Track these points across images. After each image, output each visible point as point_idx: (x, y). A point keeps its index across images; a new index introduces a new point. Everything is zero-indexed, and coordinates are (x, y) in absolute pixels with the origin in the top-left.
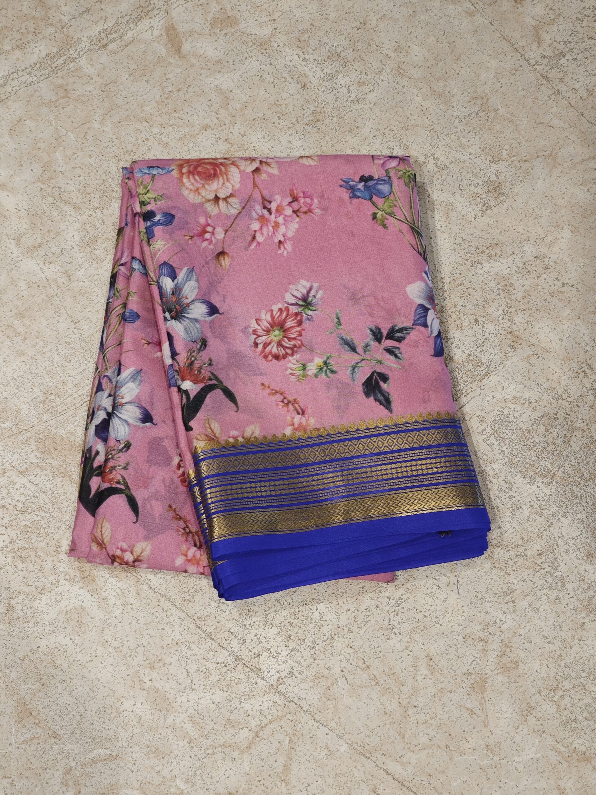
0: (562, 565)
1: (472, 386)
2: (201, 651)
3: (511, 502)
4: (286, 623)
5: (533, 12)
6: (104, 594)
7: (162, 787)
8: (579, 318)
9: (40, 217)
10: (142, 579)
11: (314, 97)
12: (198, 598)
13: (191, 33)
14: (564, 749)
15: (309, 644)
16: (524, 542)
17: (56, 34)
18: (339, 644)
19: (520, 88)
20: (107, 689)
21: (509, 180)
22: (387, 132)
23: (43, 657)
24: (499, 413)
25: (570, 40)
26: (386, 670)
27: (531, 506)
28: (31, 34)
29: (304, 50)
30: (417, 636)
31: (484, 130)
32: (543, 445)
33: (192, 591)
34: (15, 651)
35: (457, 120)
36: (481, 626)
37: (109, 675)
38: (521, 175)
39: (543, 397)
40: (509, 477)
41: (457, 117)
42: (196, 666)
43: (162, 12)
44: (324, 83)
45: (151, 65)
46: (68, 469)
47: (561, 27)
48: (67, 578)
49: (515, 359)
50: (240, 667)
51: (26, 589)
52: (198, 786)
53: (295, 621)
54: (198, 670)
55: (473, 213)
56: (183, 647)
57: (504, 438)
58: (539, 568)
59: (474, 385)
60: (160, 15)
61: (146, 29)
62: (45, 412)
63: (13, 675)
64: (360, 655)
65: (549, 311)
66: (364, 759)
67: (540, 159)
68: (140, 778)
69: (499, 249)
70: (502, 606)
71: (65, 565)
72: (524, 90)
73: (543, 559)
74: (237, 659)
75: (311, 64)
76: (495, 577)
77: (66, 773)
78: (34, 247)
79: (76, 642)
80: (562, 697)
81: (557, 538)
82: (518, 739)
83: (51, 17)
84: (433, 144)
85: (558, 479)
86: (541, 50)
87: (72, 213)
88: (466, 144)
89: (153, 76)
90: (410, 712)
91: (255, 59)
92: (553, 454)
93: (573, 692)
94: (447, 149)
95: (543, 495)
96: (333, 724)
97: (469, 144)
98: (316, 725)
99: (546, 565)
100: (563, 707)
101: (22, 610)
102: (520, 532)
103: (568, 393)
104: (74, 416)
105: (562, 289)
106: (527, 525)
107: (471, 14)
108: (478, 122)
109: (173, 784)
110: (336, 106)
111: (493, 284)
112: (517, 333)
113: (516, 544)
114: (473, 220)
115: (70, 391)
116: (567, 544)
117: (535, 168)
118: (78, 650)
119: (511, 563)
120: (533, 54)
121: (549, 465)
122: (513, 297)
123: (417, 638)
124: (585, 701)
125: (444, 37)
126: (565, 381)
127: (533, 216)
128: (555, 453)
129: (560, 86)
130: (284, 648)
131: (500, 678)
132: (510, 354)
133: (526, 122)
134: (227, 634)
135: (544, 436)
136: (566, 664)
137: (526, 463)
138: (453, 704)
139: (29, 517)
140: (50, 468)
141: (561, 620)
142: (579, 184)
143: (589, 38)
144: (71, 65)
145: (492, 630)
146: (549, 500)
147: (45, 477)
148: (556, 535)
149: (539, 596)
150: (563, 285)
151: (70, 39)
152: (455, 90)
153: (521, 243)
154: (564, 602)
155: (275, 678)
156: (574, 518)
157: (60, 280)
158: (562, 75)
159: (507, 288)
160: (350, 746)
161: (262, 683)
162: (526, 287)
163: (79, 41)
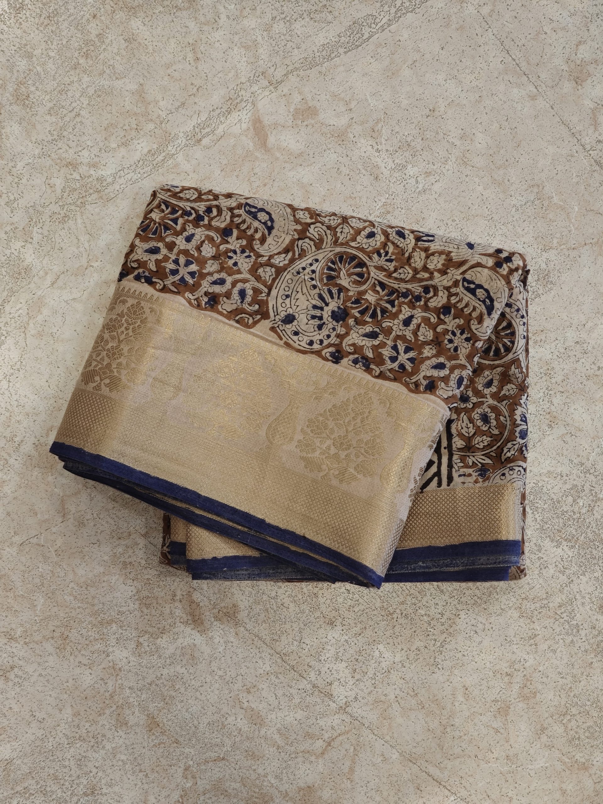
0: (578, 615)
2: (286, 680)
3: (539, 563)
4: (353, 659)
5: (593, 94)
6: (211, 634)
7: (257, 781)
10: (240, 622)
11: (385, 188)
12: (283, 638)
13: (276, 125)
14: (568, 760)
15: (371, 676)
16: (549, 595)
17: (156, 130)
18: (394, 676)
19: (574, 175)
20: (214, 708)
21: (558, 268)
22: (450, 222)
23: (165, 683)
24: (534, 485)
26: (431, 697)
27: (556, 566)
28: (133, 131)
29: (377, 140)
30: (456, 671)
31: (538, 218)
32: (570, 513)
33: (279, 632)
34: (144, 678)
35: (514, 209)
36: (508, 664)
37: (216, 697)
38: (569, 263)
39: (573, 472)
40: (539, 541)
41: (514, 206)
42: (282, 692)
43: (249, 105)
44: (395, 175)
45: (241, 160)
48: (182, 621)
49: (550, 438)
50: (316, 693)
51: (150, 630)
52: (284, 781)
53: (360, 658)
54: (284, 695)
56: (272, 676)
57: (537, 507)
58: (558, 617)
60: (248, 107)
61: (235, 122)
63: (144, 696)
64: (410, 685)
65: (584, 394)
66: (411, 764)
67: (587, 247)
68: (241, 774)
69: (544, 336)
70: (526, 648)
71: (180, 611)
72: (577, 176)
73: (563, 610)
74: (314, 686)
75: (384, 154)
76: (522, 625)
77: (186, 770)
79: (190, 671)
80: (570, 721)
81: (575, 593)
82: (532, 752)
83: (150, 112)
84: (491, 233)
85: (581, 542)
86: (597, 133)
88: (521, 233)
89: (242, 171)
90: (448, 730)
91: (332, 151)
92: (578, 522)
93: (578, 716)
94: (503, 239)
95: (567, 557)
96: (388, 738)
97: (523, 233)
98: (375, 737)
99: (565, 615)
100: (570, 728)
101: (148, 646)
102: (545, 588)
103: (595, 468)
105: (598, 373)
106: (552, 582)
107: (533, 98)
108: (533, 211)
109: (266, 779)
110: (404, 197)
111: (536, 369)
112: (555, 413)
113: (541, 598)
116: (584, 597)
117: (582, 256)
118: (192, 677)
119: (536, 613)
120: (589, 139)
121: (574, 531)
122: (553, 381)
123: (456, 672)
124: (588, 724)
125: (507, 123)
126: (593, 457)
127: (577, 304)
128: (580, 520)
130: (350, 679)
131: (521, 705)
132: (548, 433)
133: (577, 209)
134: (306, 667)
135: (572, 505)
136: (575, 695)
137: (555, 529)
138: (482, 724)
139: (150, 572)
141: (573, 660)
144: (170, 162)
145: (516, 667)
146: (571, 561)
148: (575, 590)
149: (557, 640)
150: (599, 369)
151: (168, 135)
152: (514, 178)
153: (564, 330)
154: (577, 645)
155: (344, 701)
156: (591, 576)
159: (549, 372)
160: (401, 754)
161: (333, 705)
162: (565, 371)
163: (176, 136)
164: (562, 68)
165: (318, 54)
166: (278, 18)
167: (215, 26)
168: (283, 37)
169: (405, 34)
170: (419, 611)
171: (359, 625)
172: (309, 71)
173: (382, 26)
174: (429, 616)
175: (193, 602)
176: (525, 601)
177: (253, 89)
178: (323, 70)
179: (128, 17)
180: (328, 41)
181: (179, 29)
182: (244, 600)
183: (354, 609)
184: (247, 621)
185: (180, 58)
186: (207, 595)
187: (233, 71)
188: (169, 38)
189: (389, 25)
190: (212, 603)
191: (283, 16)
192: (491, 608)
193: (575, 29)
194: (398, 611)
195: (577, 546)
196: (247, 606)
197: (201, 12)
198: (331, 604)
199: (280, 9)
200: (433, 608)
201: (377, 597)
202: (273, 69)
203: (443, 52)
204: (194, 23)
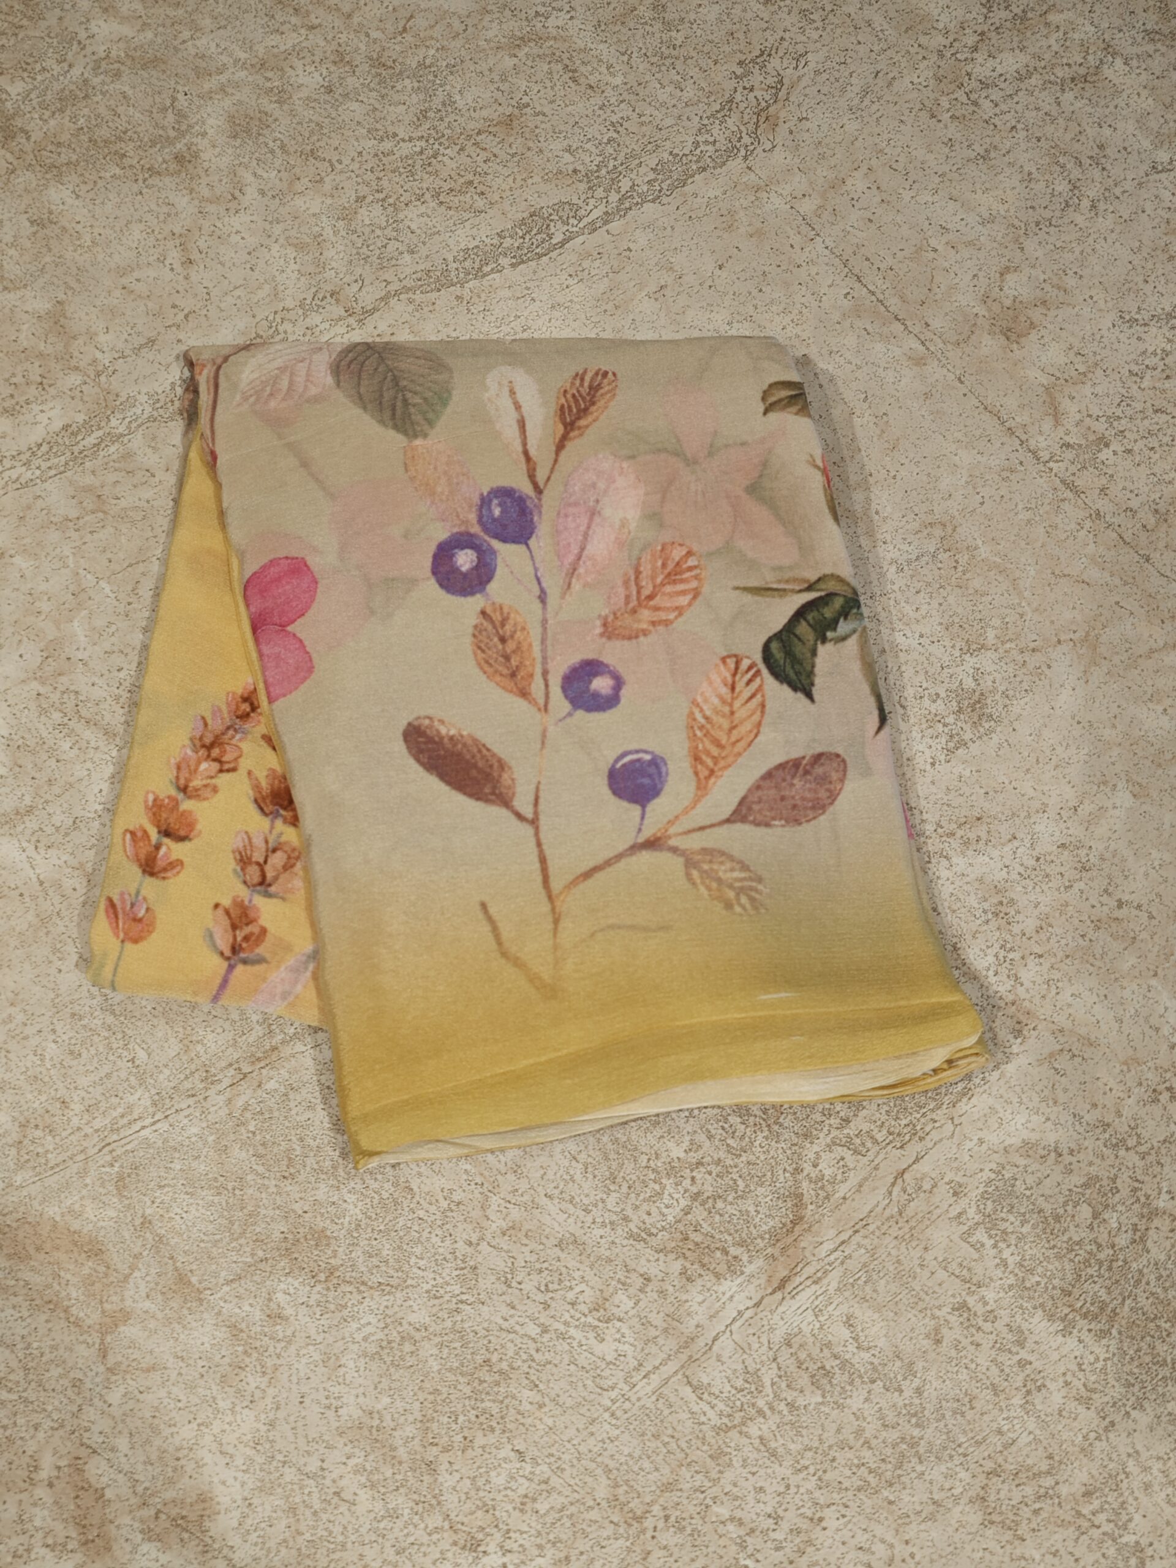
0: (1137, 1517)
1: (934, 1116)
3: (1022, 1376)
5: (1044, 359)
8: (1156, 975)
9: (33, 752)
10: (216, 1546)
16: (1055, 1464)
17: (84, 388)
19: (1020, 506)
21: (1002, 688)
24: (993, 1176)
25: (1119, 413)
27: (1067, 1384)
28: (34, 387)
31: (949, 588)
32: (1088, 1248)
35: (893, 569)
38: (1026, 678)
39: (1086, 1143)
40: (1018, 1318)
41: (893, 561)
46: (64, 1294)
47: (1099, 390)
48: (50, 1541)
49: (1023, 1060)
55: (928, 752)
57: (1004, 1232)
58: (1086, 1524)
59: (939, 1115)
62: (20, 1166)
65: (1091, 960)
67: (1063, 648)
69: (985, 827)
71: (46, 1512)
72: (1028, 509)
73: (1096, 1504)
76: (992, 1545)
78: (18, 813)
81: (1124, 1457)
83: (76, 354)
85: (1124, 1322)
86: (1061, 431)
87: (101, 744)
88: (911, 613)
92: (1110, 1269)
95: (1092, 1358)
97: (918, 615)
99: (1101, 1518)
102: (1045, 1443)
103: (1139, 1136)
104: (83, 1173)
105: (1118, 914)
106: (1060, 1427)
107: (919, 362)
108: (937, 572)
111: (973, 901)
112: (1026, 1004)
113: (1035, 1470)
114: (928, 767)
115: (75, 1121)
116: (1147, 1469)
117: (1054, 664)
119: (1026, 1512)
120: (1045, 440)
121: (1103, 1293)
122: (1016, 929)
125: (866, 405)
126: (1130, 1108)
127: (1053, 762)
128: (1115, 1265)
129: (1101, 502)
132: (1014, 1050)
133: (1033, 573)
135: (1091, 1227)
137: (1054, 1288)
140: (25, 1291)
142: (1145, 698)
143: (1156, 411)
144: (112, 449)
146: (1104, 1370)
147: (12, 1311)
148: (1123, 1450)
150: (1120, 904)
151: (111, 397)
152: (889, 509)
153: (1029, 816)
156: (1159, 1410)
157: (68, 883)
158: (1104, 481)
159: (1004, 909)
162: (1042, 908)
163: (131, 402)
164: (975, 311)
165: (455, 265)
166: (370, 198)
167: (233, 205)
168: (378, 232)
169: (642, 239)
170: (715, 1509)
171: (550, 1552)
172: (435, 294)
173: (593, 222)
174: (741, 1523)
175: (84, 1487)
176: (995, 1479)
177: (309, 322)
178: (466, 293)
179: (43, 182)
180: (476, 243)
181: (153, 207)
182: (230, 1482)
183: (538, 1506)
184: (235, 1540)
185: (151, 259)
186: (127, 1467)
187: (267, 287)
188: (129, 222)
189: (606, 223)
190: (140, 1489)
191: (381, 196)
192: (905, 1496)
193: (995, 245)
194: (656, 1509)
195: (1114, 1332)
196: (239, 1497)
197: (204, 180)
198: (473, 1493)
199: (374, 184)
200: (750, 1499)
201: (599, 1471)
202: (355, 287)
203: (724, 274)
204: (186, 199)
